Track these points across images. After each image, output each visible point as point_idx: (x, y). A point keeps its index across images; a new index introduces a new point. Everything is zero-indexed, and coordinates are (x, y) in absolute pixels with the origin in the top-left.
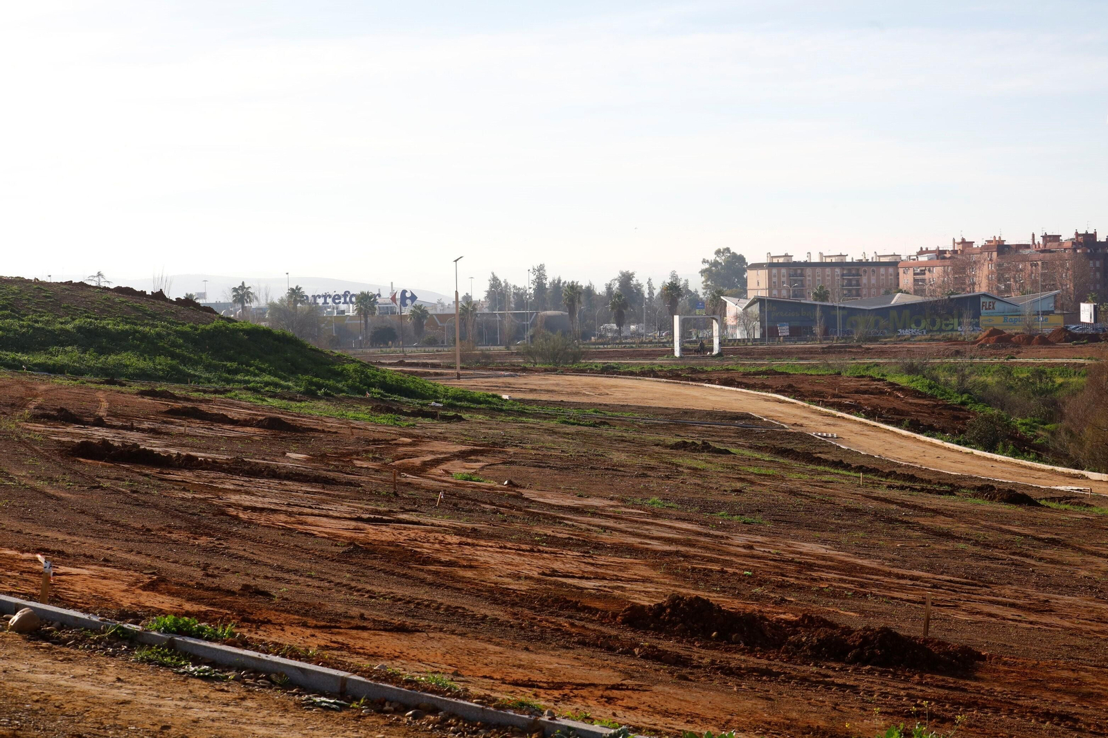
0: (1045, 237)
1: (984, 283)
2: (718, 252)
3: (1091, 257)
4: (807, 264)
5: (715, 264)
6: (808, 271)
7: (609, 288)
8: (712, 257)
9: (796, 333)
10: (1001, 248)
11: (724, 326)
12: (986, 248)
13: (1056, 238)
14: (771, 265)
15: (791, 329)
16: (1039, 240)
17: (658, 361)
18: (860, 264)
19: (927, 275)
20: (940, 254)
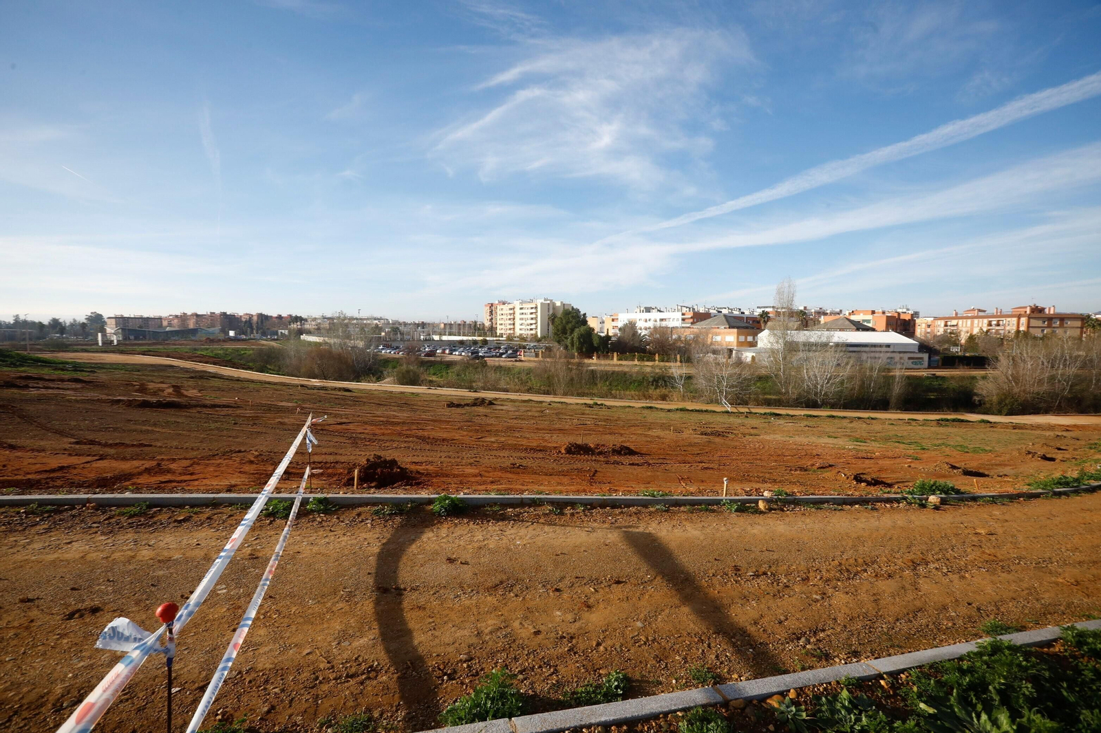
0: (211, 313)
1: (192, 324)
2: (92, 313)
3: (226, 318)
4: (129, 318)
5: (91, 316)
6: (130, 320)
7: (49, 323)
8: (90, 314)
9: (136, 338)
10: (197, 315)
11: (104, 335)
12: (192, 315)
13: (214, 313)
14: (116, 318)
15: (135, 337)
16: (209, 313)
17: (93, 347)
18: (148, 318)
19: (172, 322)
20: (177, 316)
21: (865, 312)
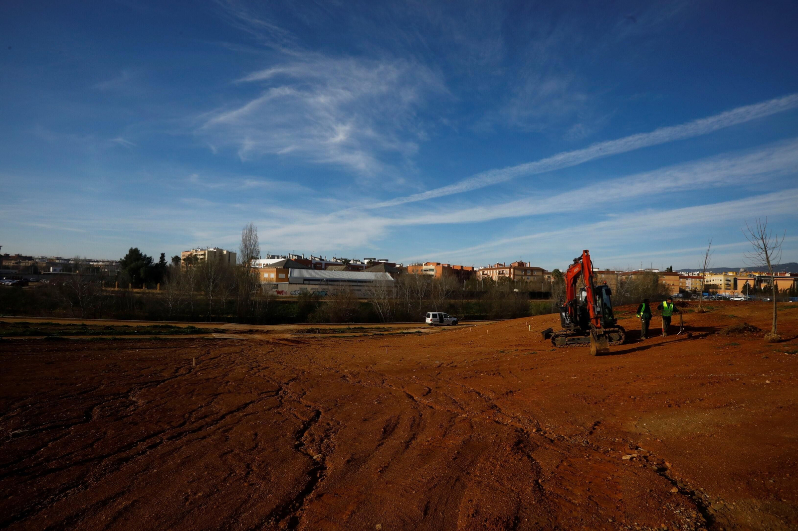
21: (433, 264)
